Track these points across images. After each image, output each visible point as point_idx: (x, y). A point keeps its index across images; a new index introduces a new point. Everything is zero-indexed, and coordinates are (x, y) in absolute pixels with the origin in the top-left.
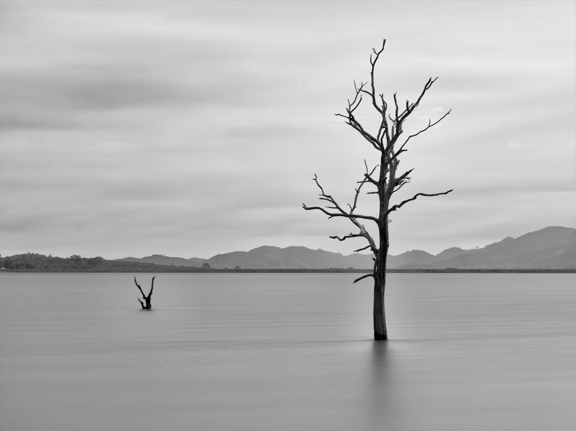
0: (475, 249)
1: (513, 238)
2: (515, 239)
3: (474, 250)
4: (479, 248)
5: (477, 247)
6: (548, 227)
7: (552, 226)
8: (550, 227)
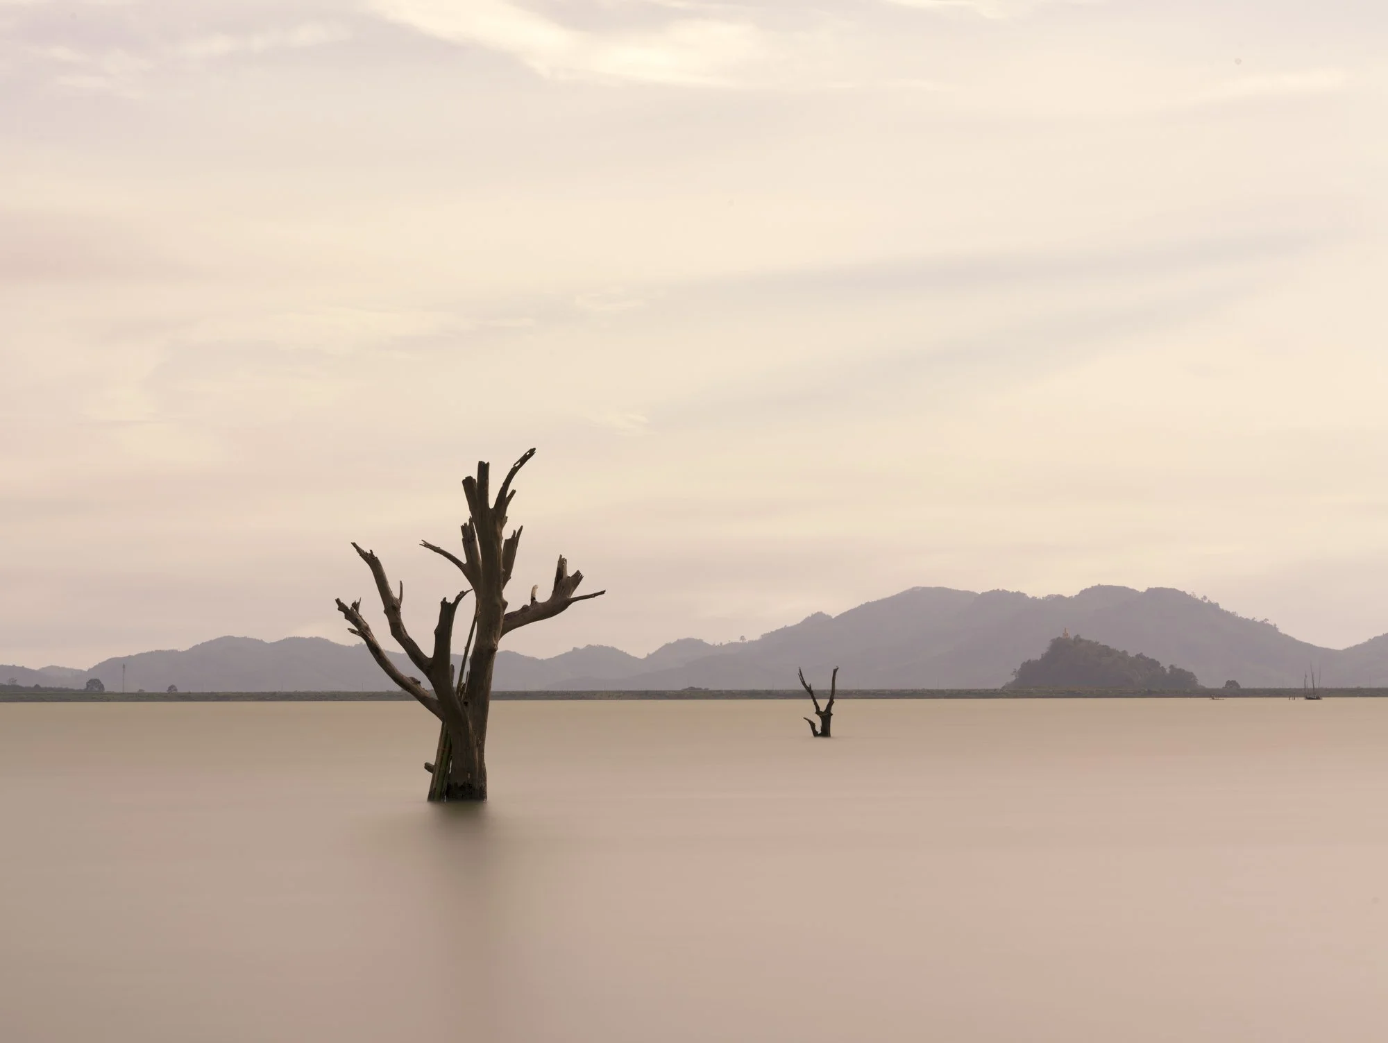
0: (738, 643)
1: (829, 617)
2: (833, 617)
3: (736, 644)
4: (747, 641)
5: (742, 638)
6: (913, 588)
7: (922, 586)
8: (918, 588)
